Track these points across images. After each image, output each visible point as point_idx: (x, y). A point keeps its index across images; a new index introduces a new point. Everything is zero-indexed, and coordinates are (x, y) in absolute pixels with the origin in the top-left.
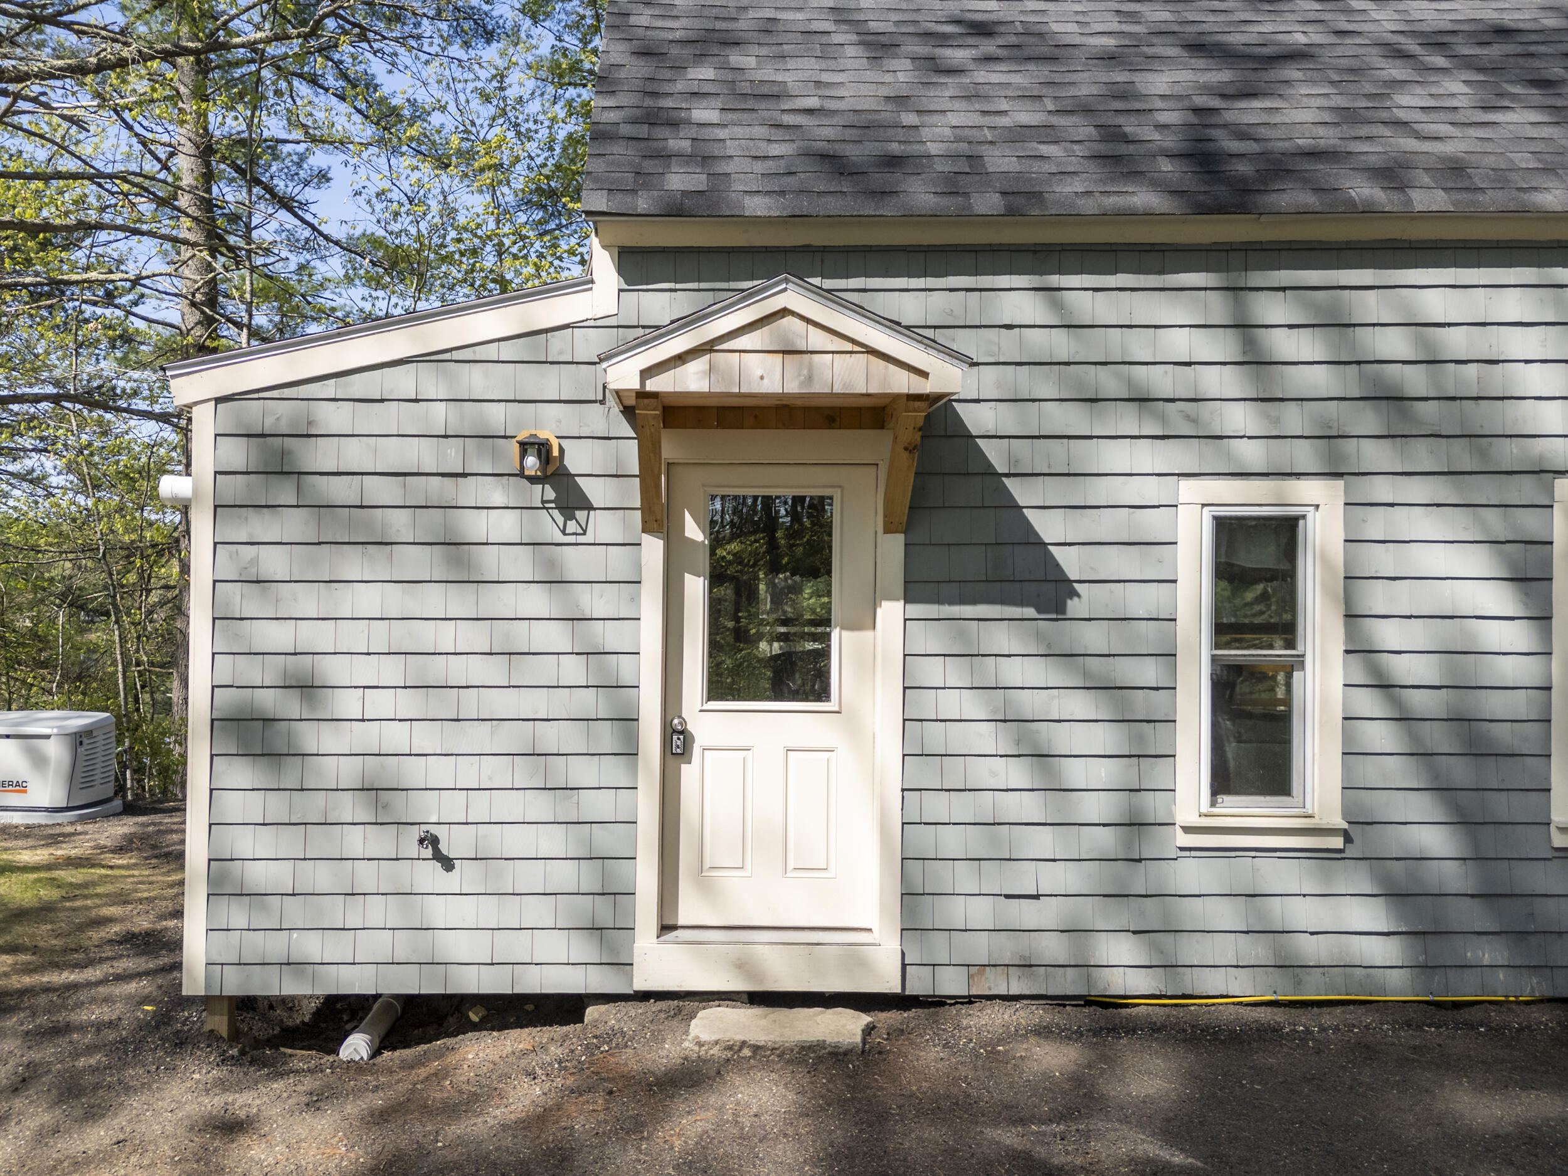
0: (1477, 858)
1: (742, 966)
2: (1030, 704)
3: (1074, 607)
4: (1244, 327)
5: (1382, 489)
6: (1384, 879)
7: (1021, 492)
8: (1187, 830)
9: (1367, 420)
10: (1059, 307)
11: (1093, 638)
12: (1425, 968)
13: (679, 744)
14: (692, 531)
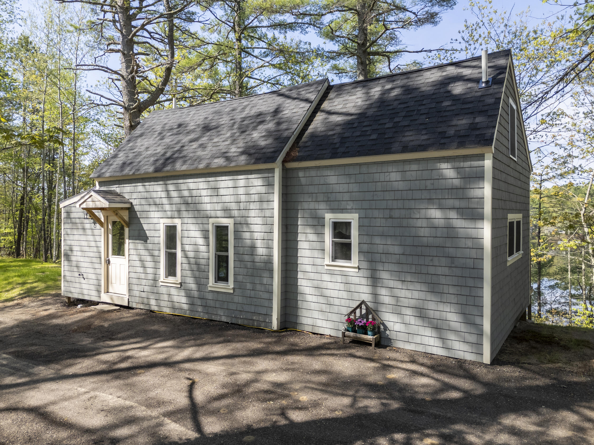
0: (199, 291)
1: (112, 299)
2: (143, 258)
3: (148, 241)
4: (167, 191)
5: (186, 220)
6: (186, 293)
7: (142, 221)
8: (161, 282)
9: (183, 208)
10: (145, 189)
11: (150, 246)
12: (191, 311)
13: (108, 262)
14: (110, 227)
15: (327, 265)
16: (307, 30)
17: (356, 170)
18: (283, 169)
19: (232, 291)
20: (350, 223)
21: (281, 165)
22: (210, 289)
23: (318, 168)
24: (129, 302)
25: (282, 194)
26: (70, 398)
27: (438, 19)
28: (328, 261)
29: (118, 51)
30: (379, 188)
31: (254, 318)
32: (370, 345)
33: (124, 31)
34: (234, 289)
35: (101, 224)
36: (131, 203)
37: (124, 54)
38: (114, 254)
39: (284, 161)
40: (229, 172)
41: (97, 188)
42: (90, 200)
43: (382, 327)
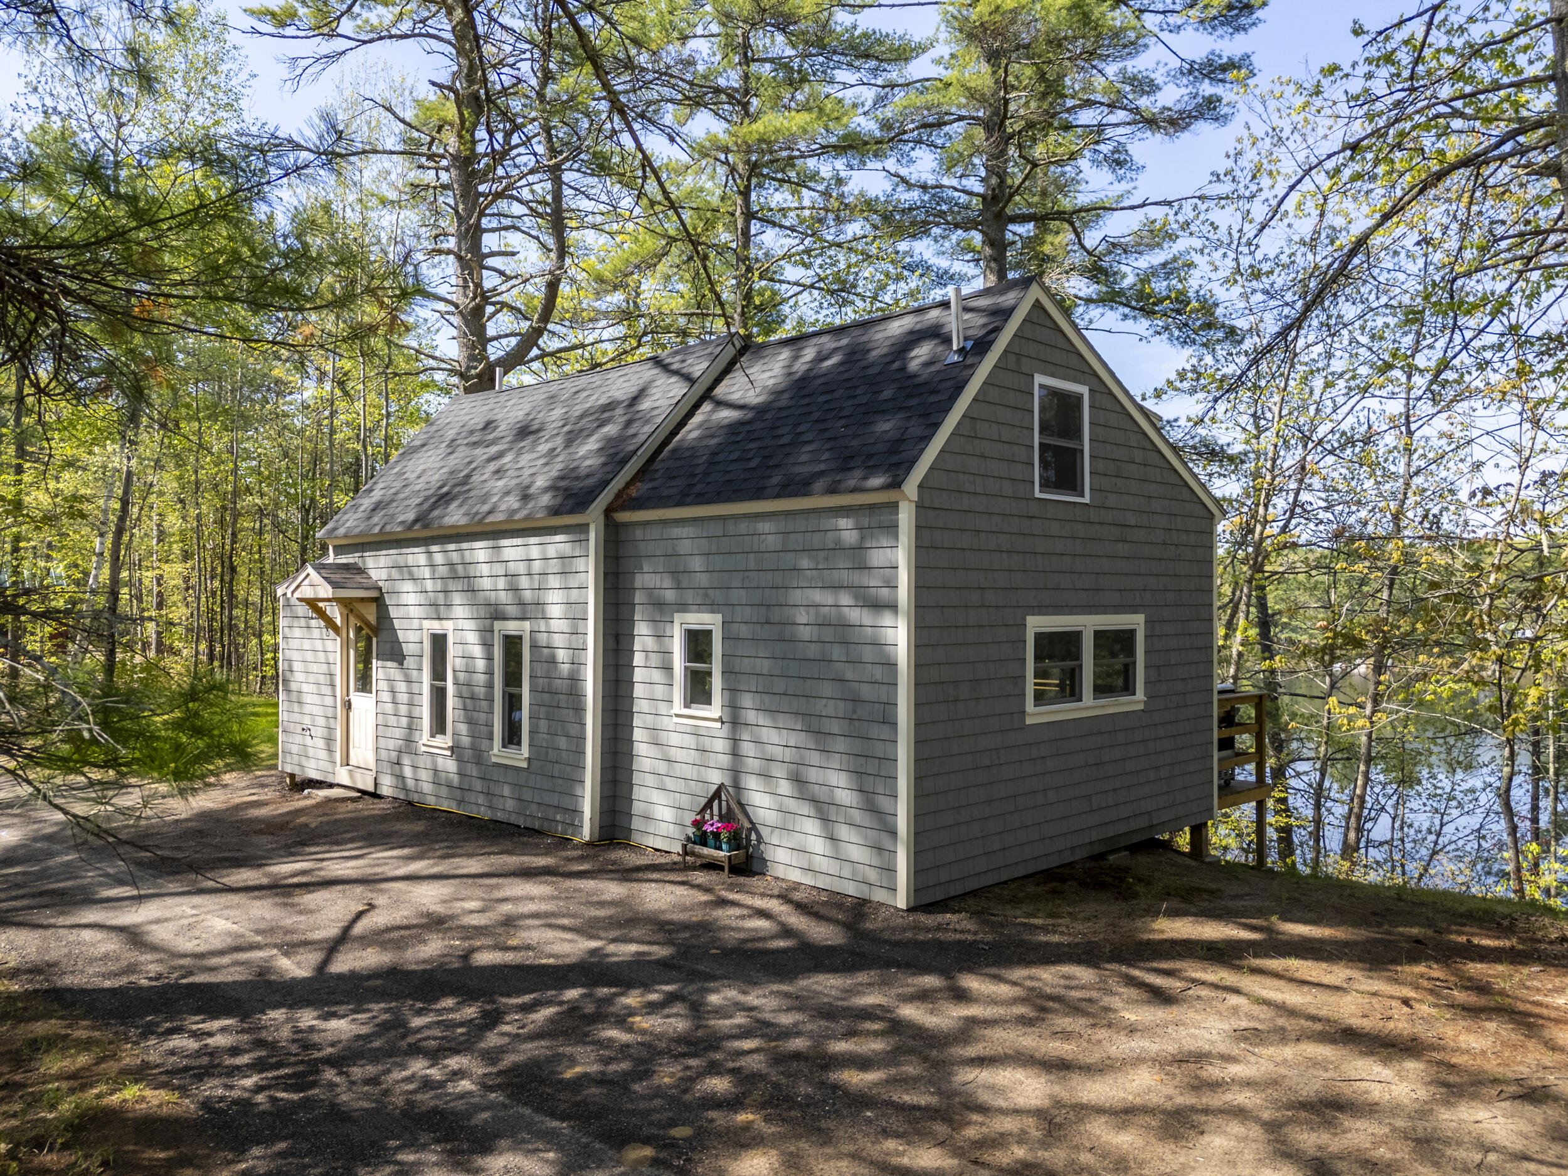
0: (478, 763)
1: (351, 778)
2: (398, 697)
3: (406, 664)
4: (433, 566)
5: (460, 624)
6: (459, 768)
8: (425, 745)
11: (408, 674)
12: (467, 802)
13: (348, 706)
14: (352, 635)
15: (677, 716)
16: (912, 153)
17: (716, 529)
18: (606, 526)
19: (525, 765)
20: (710, 631)
21: (602, 518)
22: (494, 760)
23: (664, 522)
24: (376, 785)
25: (606, 574)
26: (167, 920)
27: (1225, 110)
28: (678, 707)
29: (449, 252)
30: (752, 566)
31: (558, 817)
32: (721, 868)
33: (461, 207)
34: (529, 760)
35: (336, 629)
36: (380, 589)
37: (459, 258)
38: (357, 690)
39: (609, 511)
40: (523, 530)
41: (331, 558)
42: (306, 582)
43: (753, 837)
